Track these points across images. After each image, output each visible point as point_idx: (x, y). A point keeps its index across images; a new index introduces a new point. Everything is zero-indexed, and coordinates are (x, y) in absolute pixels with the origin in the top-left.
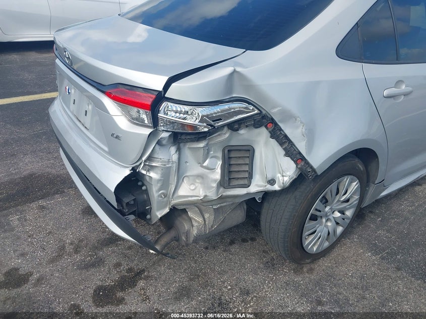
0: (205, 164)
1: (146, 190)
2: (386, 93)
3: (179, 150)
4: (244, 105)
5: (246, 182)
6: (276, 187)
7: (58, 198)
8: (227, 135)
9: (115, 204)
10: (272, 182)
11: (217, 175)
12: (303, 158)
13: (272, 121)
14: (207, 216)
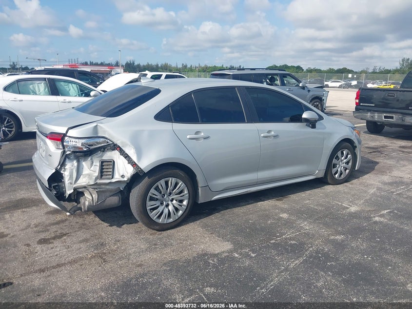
0: (92, 169)
1: (64, 181)
2: (188, 137)
3: (78, 162)
4: (104, 140)
5: (111, 177)
6: (125, 179)
7: (34, 208)
8: (100, 154)
9: (47, 186)
10: (123, 176)
11: (97, 174)
12: (136, 164)
13: (119, 147)
14: (94, 196)
